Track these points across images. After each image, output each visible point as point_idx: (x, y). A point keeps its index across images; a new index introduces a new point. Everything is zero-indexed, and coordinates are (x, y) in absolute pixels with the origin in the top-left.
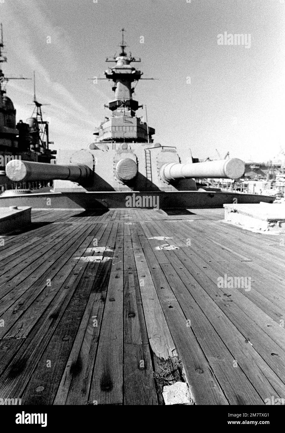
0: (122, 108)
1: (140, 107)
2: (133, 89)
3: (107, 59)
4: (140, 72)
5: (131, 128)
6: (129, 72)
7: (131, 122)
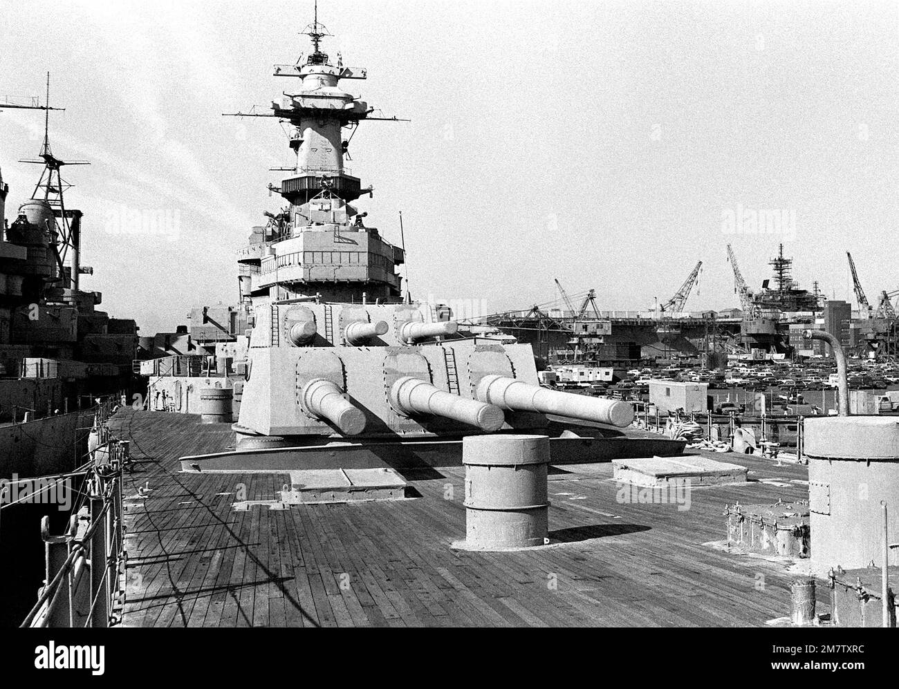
0: (322, 200)
1: (365, 192)
2: (346, 144)
3: (279, 69)
4: (365, 104)
5: (354, 257)
6: (338, 105)
7: (353, 242)
